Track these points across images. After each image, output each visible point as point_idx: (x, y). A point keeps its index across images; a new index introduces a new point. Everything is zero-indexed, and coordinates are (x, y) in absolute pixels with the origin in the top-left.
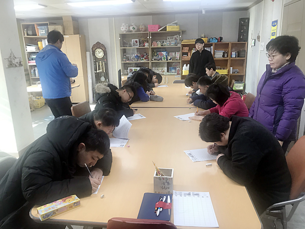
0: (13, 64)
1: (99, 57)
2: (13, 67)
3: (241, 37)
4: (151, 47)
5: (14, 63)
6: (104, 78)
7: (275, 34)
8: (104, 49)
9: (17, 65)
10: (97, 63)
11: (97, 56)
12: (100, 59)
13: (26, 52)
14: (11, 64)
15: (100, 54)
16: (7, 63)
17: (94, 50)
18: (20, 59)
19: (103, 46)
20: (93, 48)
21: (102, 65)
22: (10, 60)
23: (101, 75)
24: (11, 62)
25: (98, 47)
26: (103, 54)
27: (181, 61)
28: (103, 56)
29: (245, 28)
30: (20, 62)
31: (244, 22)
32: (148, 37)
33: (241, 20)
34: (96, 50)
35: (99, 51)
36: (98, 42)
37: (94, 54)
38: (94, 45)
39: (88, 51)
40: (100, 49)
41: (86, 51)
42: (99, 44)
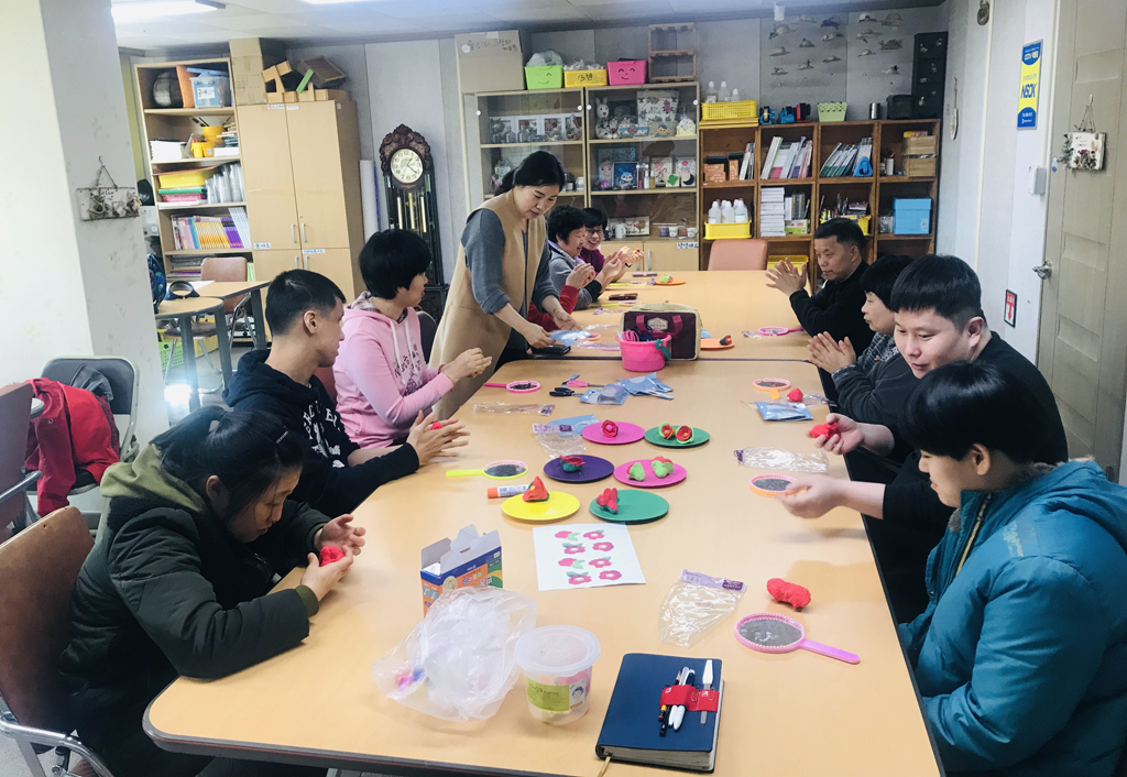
0: (107, 208)
1: (405, 180)
2: (105, 216)
3: (921, 103)
4: (589, 142)
5: (109, 203)
7: (1033, 91)
8: (422, 152)
9: (119, 210)
10: (399, 199)
11: (398, 177)
12: (409, 187)
13: (150, 162)
14: (99, 209)
15: (407, 167)
16: (87, 205)
17: (387, 153)
18: (131, 192)
19: (422, 141)
20: (383, 146)
21: (417, 210)
22: (95, 193)
24: (99, 199)
25: (403, 141)
26: (421, 170)
27: (697, 190)
28: (418, 176)
29: (934, 69)
30: (130, 204)
31: (931, 47)
32: (580, 108)
34: (397, 156)
35: (404, 157)
36: (402, 126)
37: (387, 170)
38: (389, 136)
39: (365, 159)
40: (411, 151)
41: (360, 157)
42: (406, 134)
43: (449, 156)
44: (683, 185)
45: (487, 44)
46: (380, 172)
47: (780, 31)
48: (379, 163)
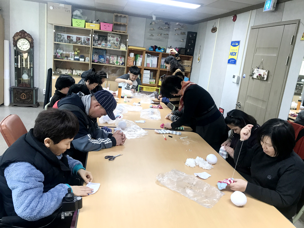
1: (22, 49)
3: (188, 51)
6: (27, 75)
7: (235, 54)
8: (30, 41)
10: (19, 56)
11: (20, 48)
12: (24, 52)
15: (24, 45)
17: (16, 39)
19: (30, 37)
20: (14, 36)
21: (26, 60)
23: (23, 71)
25: (23, 36)
26: (29, 47)
27: (125, 67)
28: (28, 49)
29: (193, 42)
31: (192, 36)
33: (189, 33)
34: (20, 41)
35: (23, 41)
36: (23, 31)
37: (15, 45)
38: (17, 33)
39: (6, 40)
40: (25, 40)
41: (4, 39)
42: (24, 33)
43: (40, 44)
44: (120, 65)
45: (59, 8)
46: (12, 45)
47: (153, 23)
48: (12, 42)
